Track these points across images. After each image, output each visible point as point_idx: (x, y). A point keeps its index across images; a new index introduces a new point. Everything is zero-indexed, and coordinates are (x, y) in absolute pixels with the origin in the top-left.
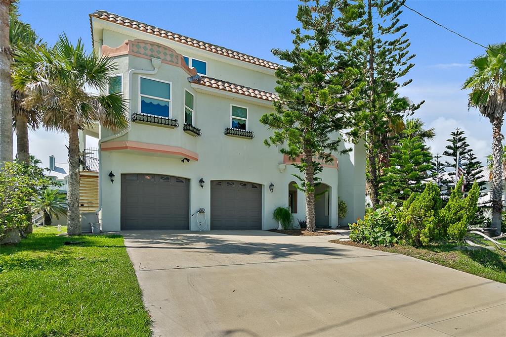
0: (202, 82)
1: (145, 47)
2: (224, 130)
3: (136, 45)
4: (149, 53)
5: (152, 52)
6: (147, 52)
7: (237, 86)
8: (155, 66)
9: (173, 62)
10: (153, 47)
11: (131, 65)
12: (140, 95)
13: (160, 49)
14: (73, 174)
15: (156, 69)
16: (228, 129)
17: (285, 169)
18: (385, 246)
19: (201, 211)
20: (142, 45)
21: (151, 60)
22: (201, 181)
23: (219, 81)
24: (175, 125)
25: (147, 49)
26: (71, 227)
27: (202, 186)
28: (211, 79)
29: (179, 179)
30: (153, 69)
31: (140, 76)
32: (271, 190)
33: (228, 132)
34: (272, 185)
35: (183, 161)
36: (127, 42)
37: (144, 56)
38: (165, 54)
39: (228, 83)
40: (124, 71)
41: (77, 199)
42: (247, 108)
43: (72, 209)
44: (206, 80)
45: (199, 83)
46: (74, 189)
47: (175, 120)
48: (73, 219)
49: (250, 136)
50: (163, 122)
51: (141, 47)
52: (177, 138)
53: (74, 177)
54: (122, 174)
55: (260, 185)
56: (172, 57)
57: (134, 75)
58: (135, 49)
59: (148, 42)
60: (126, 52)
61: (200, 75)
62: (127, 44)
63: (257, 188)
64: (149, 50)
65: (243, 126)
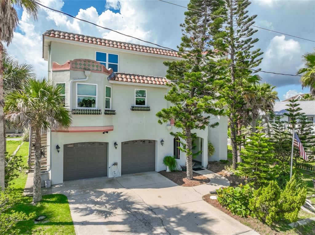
0: (116, 79)
1: (80, 63)
2: (130, 107)
3: (75, 64)
4: (83, 67)
5: (85, 66)
6: (81, 66)
7: (140, 76)
8: (87, 76)
9: (98, 70)
10: (86, 63)
11: (72, 77)
12: (77, 95)
13: (90, 63)
14: (37, 162)
15: (87, 78)
16: (133, 107)
17: (171, 129)
18: (242, 217)
19: (115, 164)
20: (78, 62)
21: (84, 72)
22: (115, 144)
23: (127, 74)
24: (99, 114)
25: (82, 64)
26: (36, 197)
27: (116, 148)
28: (122, 74)
29: (100, 144)
30: (85, 77)
31: (77, 83)
32: (162, 144)
33: (133, 109)
34: (162, 141)
35: (104, 133)
36: (69, 62)
37: (80, 70)
38: (93, 66)
39: (133, 75)
40: (67, 81)
41: (39, 178)
42: (146, 90)
43: (36, 185)
44: (119, 76)
45: (115, 80)
46: (37, 172)
47: (100, 110)
48: (37, 191)
49: (148, 109)
50: (92, 112)
51: (78, 64)
52: (100, 121)
53: (38, 164)
54: (64, 145)
55: (155, 141)
56: (97, 67)
57: (73, 84)
58: (74, 66)
59: (82, 60)
60: (69, 68)
61: (115, 73)
62: (69, 63)
63: (152, 143)
64: (83, 65)
65: (143, 103)
